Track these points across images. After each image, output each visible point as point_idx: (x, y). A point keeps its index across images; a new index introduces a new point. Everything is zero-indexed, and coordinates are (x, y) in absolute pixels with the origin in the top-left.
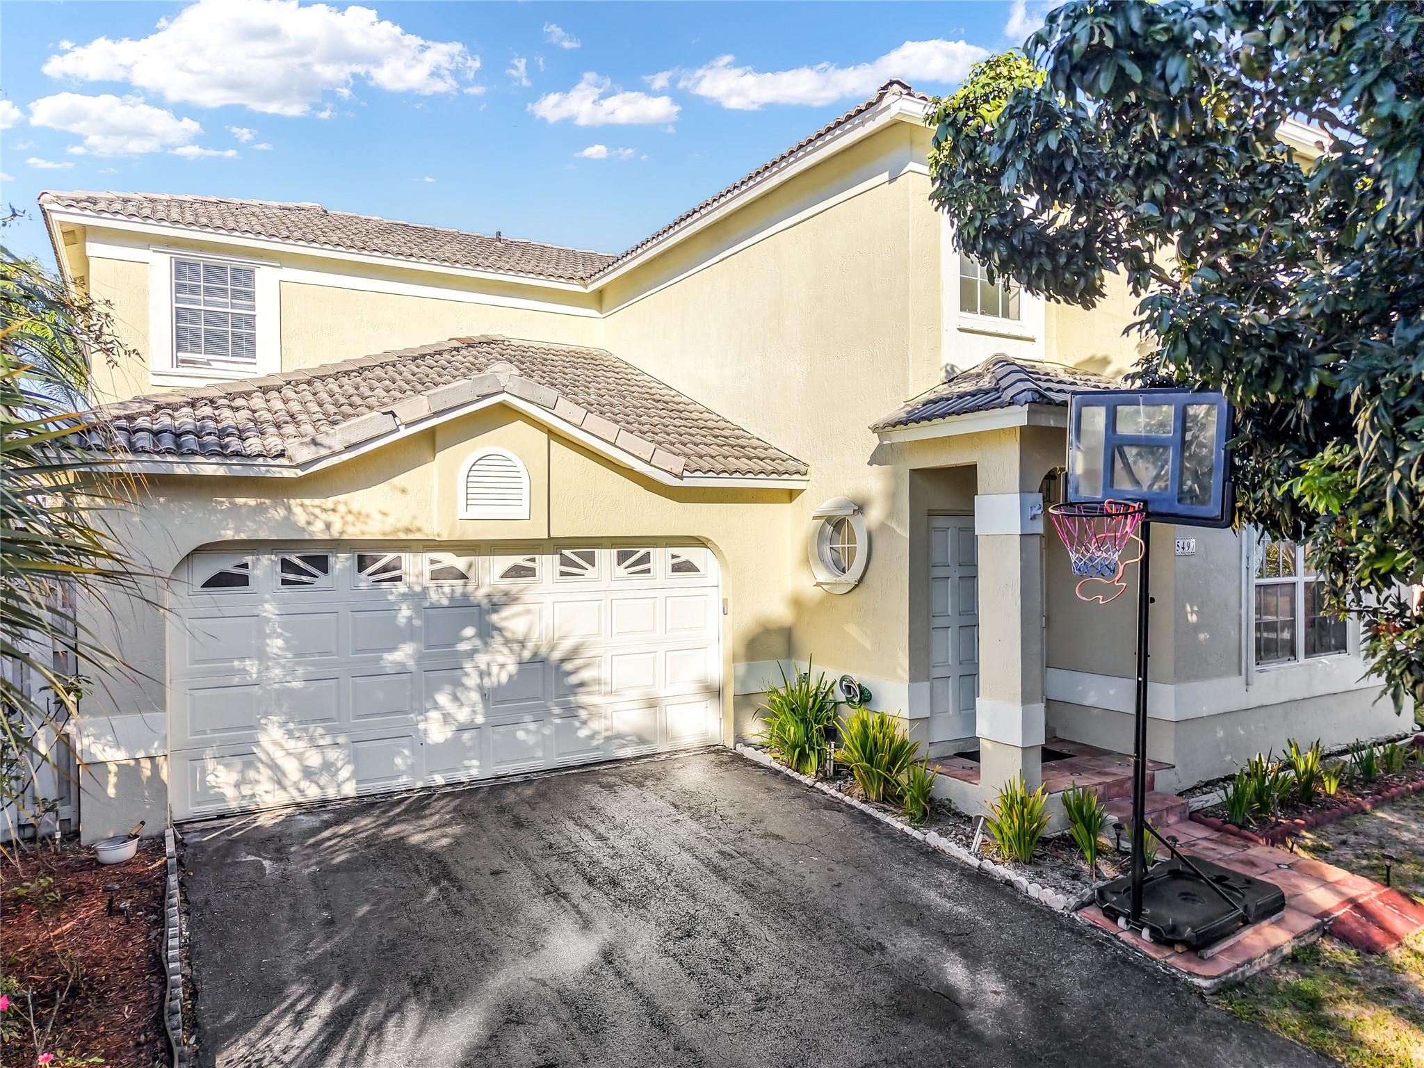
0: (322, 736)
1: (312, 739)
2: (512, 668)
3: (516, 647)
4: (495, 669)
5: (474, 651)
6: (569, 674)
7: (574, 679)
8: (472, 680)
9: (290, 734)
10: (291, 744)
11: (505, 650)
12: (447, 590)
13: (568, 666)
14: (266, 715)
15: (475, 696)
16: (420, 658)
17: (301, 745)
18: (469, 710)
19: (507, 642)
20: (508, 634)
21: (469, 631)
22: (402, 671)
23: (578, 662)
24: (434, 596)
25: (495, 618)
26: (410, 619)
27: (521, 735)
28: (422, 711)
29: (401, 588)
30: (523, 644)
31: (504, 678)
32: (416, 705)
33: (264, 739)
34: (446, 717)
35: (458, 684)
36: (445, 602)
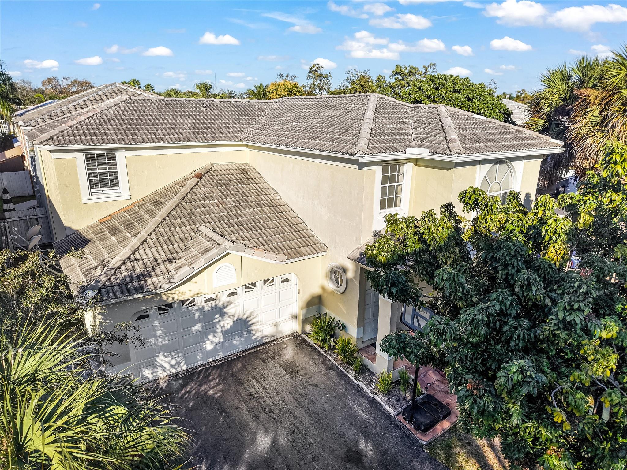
0: (175, 355)
1: (172, 356)
2: (231, 323)
3: (232, 317)
4: (226, 325)
5: (219, 321)
6: (249, 321)
7: (250, 323)
8: (219, 330)
9: (165, 356)
10: (166, 359)
11: (229, 319)
12: (210, 305)
13: (249, 319)
14: (158, 353)
15: (220, 334)
16: (203, 327)
17: (169, 359)
18: (219, 338)
19: (229, 316)
20: (230, 314)
21: (217, 316)
22: (198, 331)
23: (252, 317)
24: (206, 308)
25: (225, 310)
26: (199, 316)
27: (235, 342)
28: (204, 342)
29: (196, 308)
30: (234, 316)
31: (229, 327)
32: (202, 341)
33: (158, 360)
34: (212, 342)
35: (215, 332)
36: (210, 309)
